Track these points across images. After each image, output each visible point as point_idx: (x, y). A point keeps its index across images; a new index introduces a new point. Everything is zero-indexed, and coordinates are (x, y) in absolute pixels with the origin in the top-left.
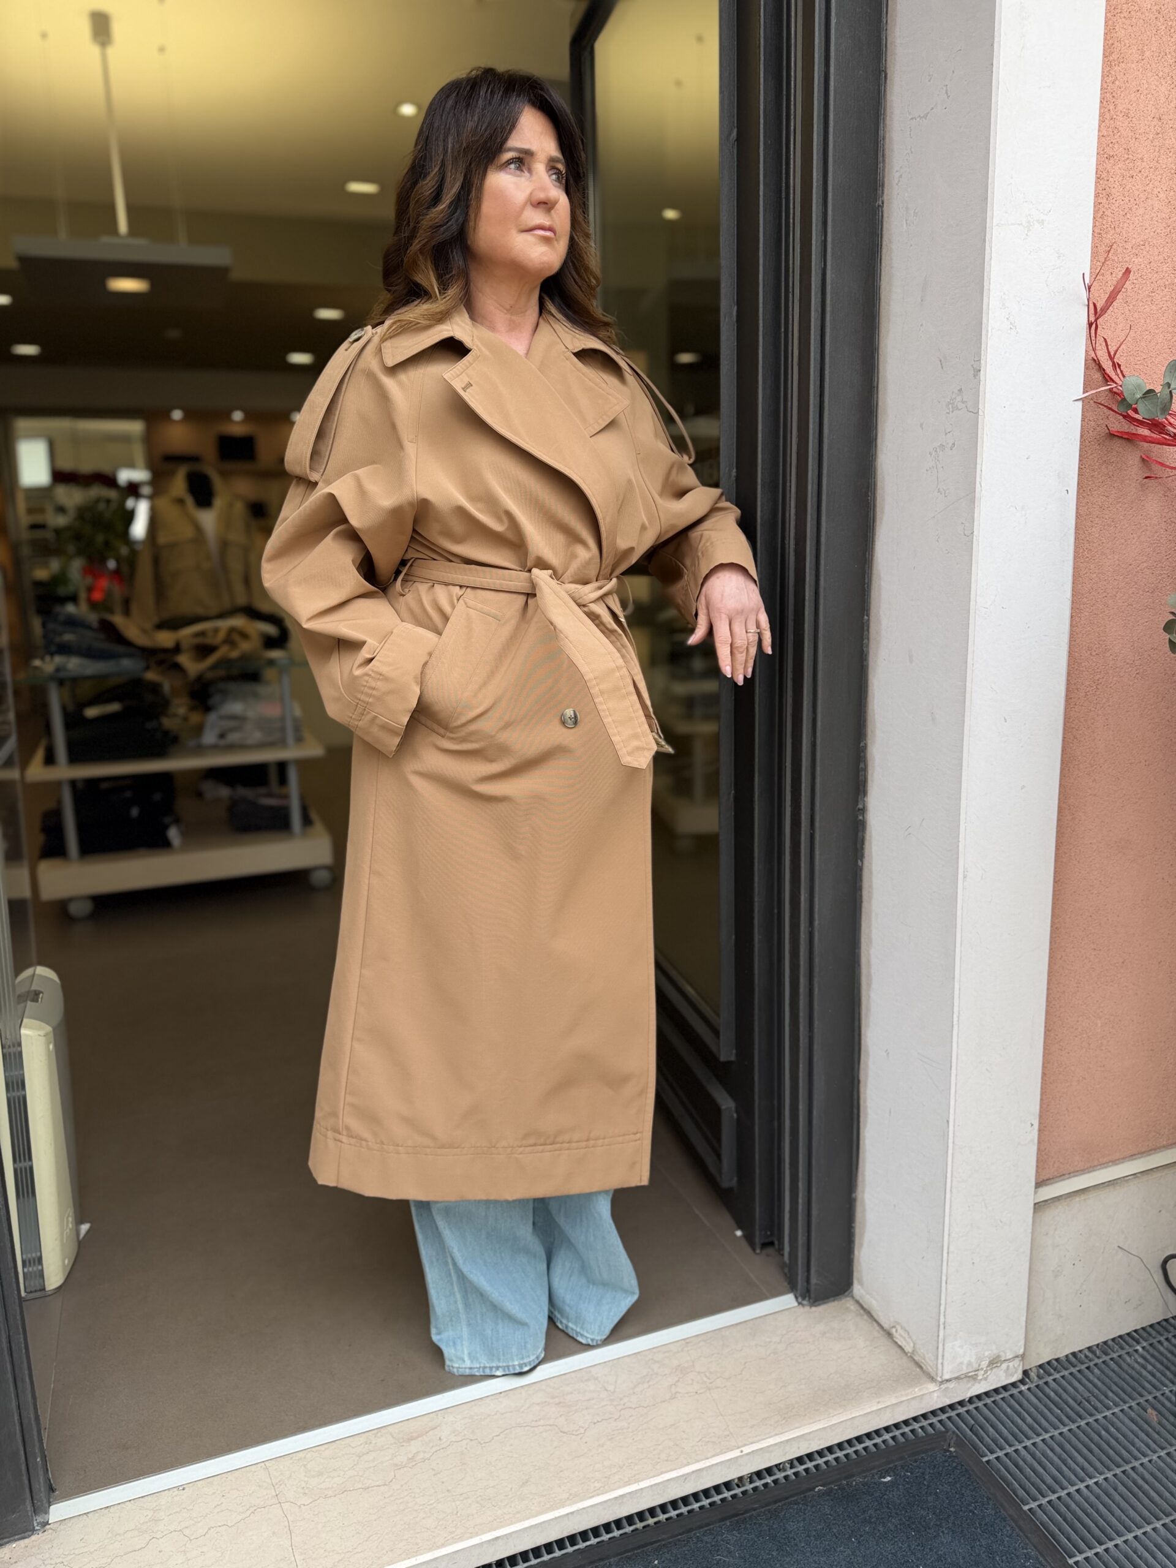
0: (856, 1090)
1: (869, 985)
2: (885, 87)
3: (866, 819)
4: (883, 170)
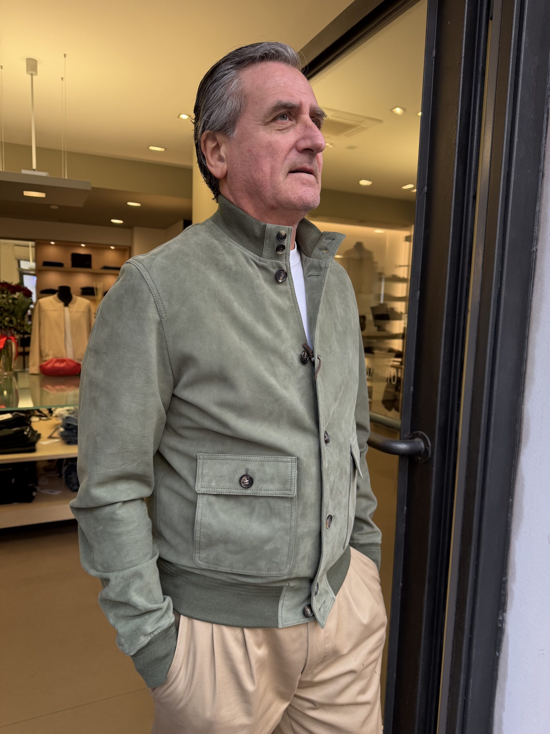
2: (542, 181)
3: (504, 628)
4: (538, 230)
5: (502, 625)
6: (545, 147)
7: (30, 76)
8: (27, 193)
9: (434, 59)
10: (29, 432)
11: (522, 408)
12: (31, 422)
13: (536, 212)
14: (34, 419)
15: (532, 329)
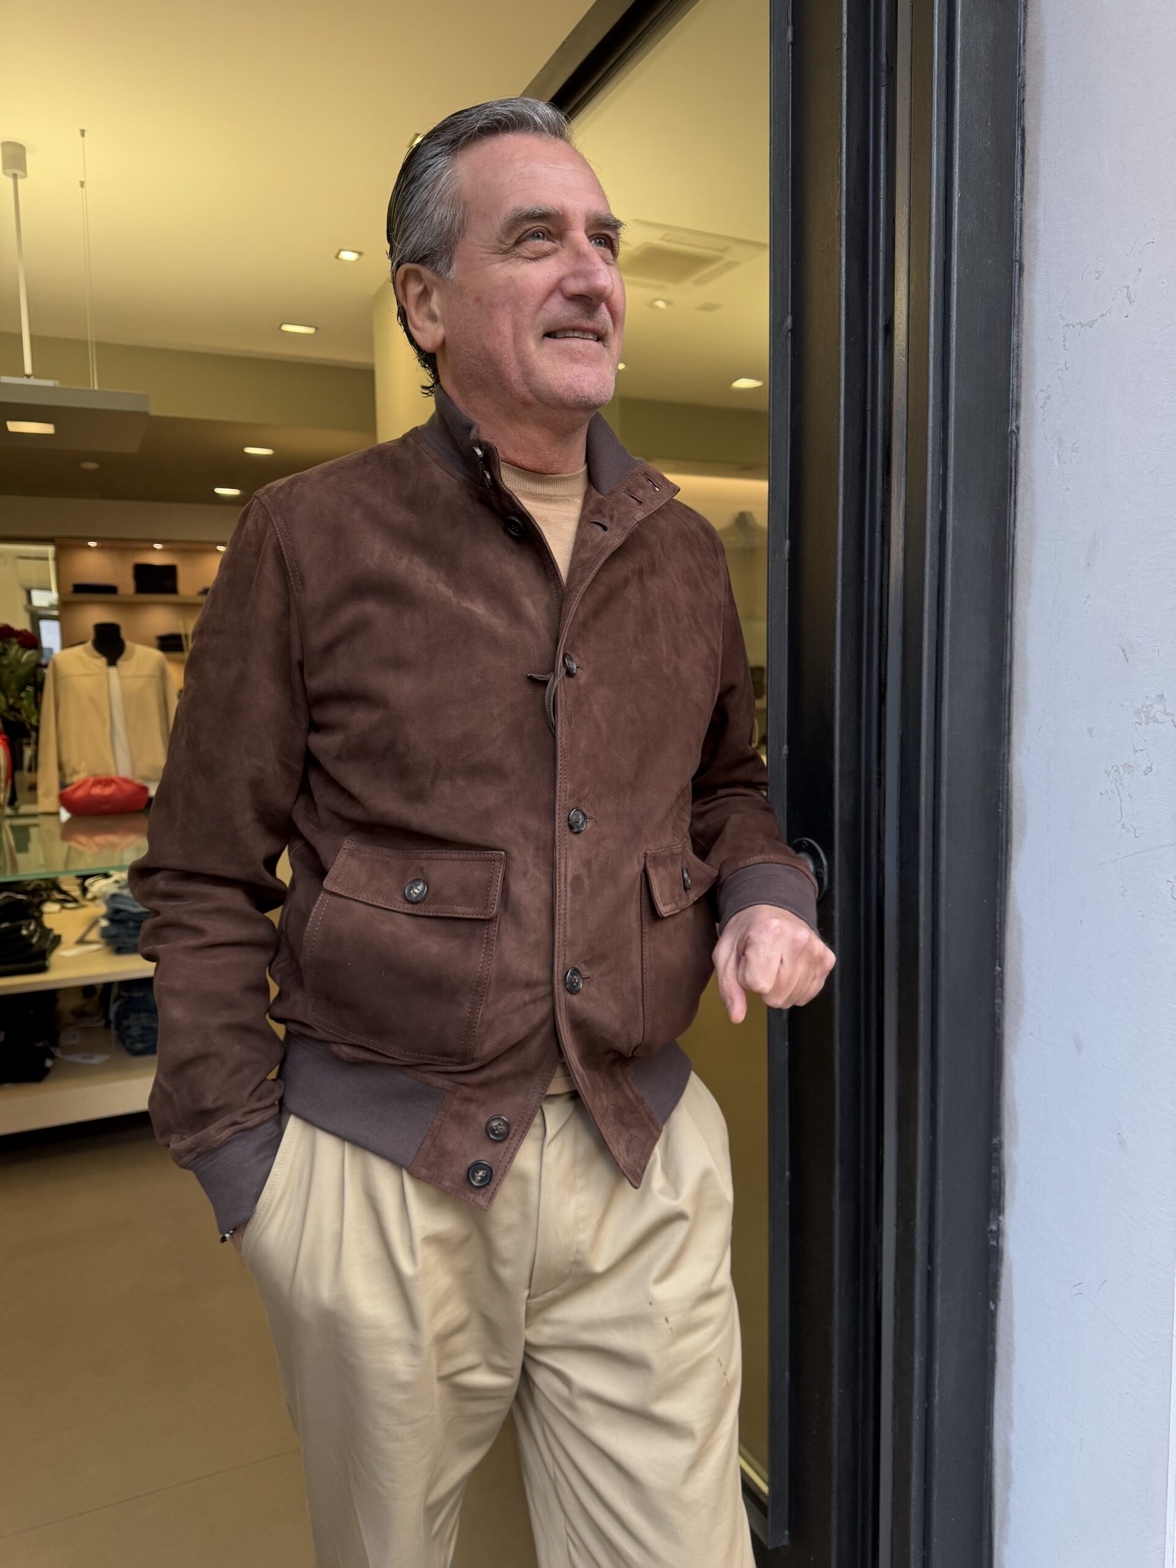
2: (1020, 281)
3: (1002, 1247)
4: (1017, 387)
5: (998, 1242)
6: (1021, 209)
7: (11, 180)
8: (14, 427)
9: (791, 48)
10: (35, 931)
11: (1008, 769)
12: (42, 913)
13: (1012, 348)
14: (50, 908)
15: (1018, 596)
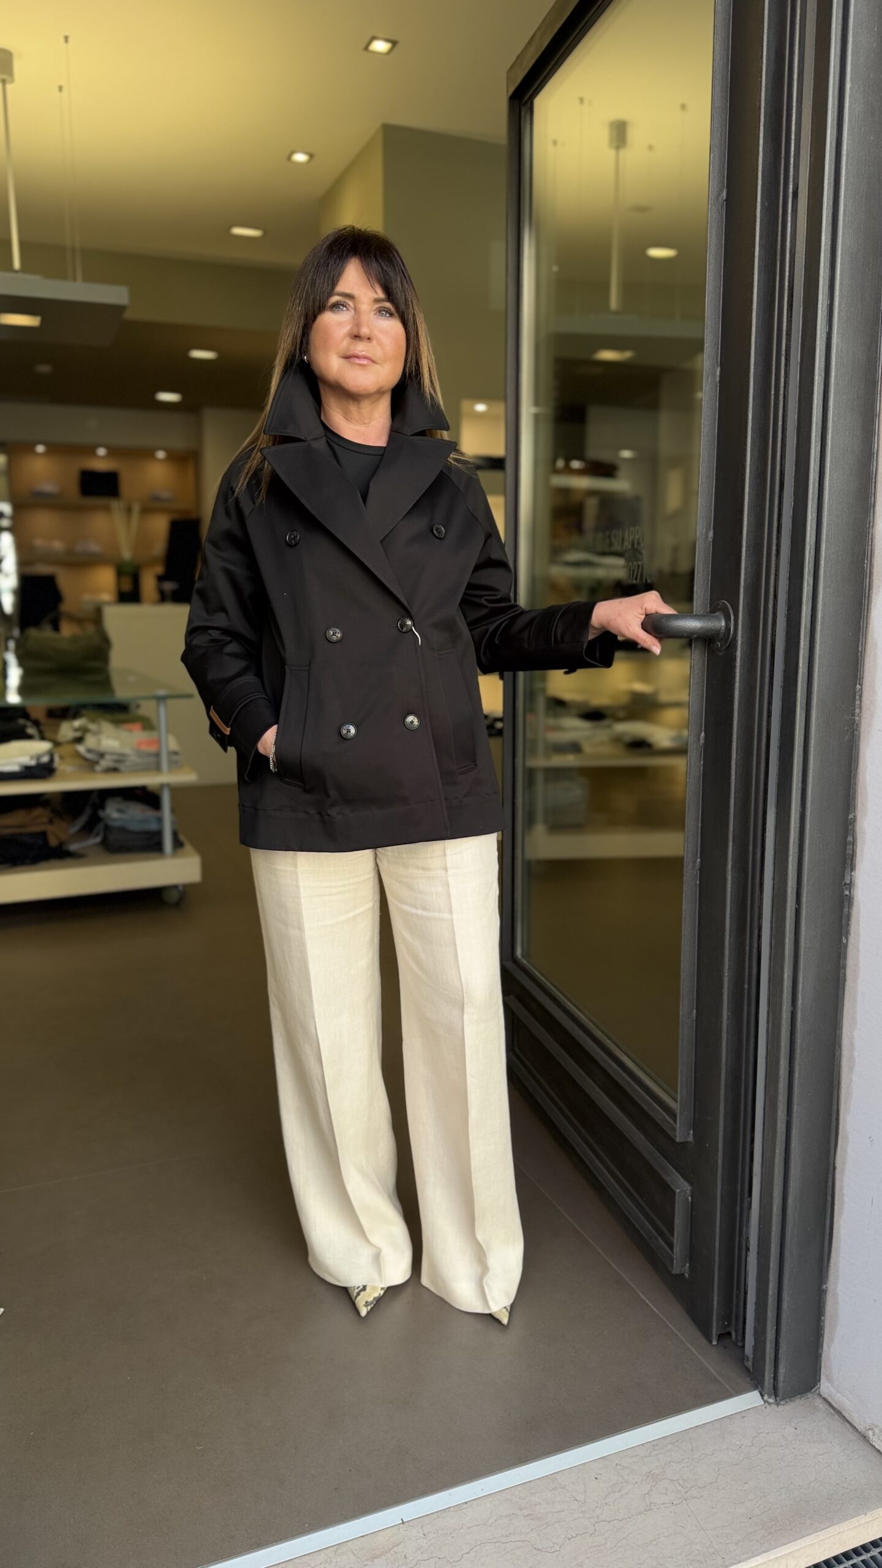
0: (830, 1176)
1: (851, 1069)
3: (853, 895)
